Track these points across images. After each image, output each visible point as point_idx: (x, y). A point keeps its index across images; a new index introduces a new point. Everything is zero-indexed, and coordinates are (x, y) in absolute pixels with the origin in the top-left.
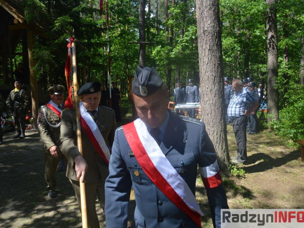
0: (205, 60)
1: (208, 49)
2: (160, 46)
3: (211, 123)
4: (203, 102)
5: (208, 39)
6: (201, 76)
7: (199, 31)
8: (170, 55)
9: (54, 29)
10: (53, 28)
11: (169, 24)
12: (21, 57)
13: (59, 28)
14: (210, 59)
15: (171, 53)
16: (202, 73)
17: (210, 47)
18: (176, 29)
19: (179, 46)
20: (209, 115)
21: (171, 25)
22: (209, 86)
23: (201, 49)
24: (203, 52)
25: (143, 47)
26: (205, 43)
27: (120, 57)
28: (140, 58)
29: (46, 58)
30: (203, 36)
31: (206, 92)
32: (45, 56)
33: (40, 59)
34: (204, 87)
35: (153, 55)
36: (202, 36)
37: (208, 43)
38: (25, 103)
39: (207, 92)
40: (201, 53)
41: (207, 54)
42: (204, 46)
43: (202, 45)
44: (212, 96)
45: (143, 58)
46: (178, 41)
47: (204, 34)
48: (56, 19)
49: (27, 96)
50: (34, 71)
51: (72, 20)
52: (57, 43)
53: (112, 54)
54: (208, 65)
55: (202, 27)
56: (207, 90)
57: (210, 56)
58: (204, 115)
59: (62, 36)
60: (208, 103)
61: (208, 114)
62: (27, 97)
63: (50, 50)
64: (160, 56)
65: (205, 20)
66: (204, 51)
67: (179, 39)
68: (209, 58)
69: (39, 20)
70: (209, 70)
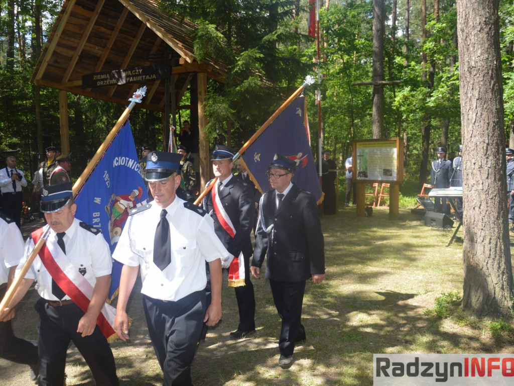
0: (470, 117)
1: (477, 97)
2: (409, 88)
3: (480, 224)
4: (467, 186)
5: (476, 80)
6: (464, 142)
7: (462, 68)
8: (427, 103)
9: (235, 70)
10: (233, 68)
11: (427, 49)
12: (188, 112)
13: (243, 68)
14: (479, 114)
15: (428, 100)
16: (465, 139)
17: (479, 94)
18: (438, 57)
19: (443, 87)
20: (477, 209)
21: (430, 51)
22: (477, 160)
23: (464, 97)
24: (468, 103)
25: (379, 89)
26: (472, 88)
27: (340, 108)
28: (374, 109)
29: (222, 113)
30: (468, 77)
31: (471, 171)
32: (222, 111)
33: (213, 117)
34: (469, 163)
35: (396, 103)
36: (466, 76)
37: (477, 87)
38: (191, 182)
39: (474, 171)
40: (464, 105)
41: (475, 106)
42: (470, 92)
43: (465, 91)
44: (481, 178)
45: (378, 109)
46: (442, 77)
47: (470, 73)
48: (239, 55)
49: (194, 171)
50: (205, 134)
51: (262, 56)
52: (239, 91)
53: (327, 103)
54: (477, 124)
55: (466, 61)
56: (473, 166)
57: (479, 109)
58: (468, 209)
59: (246, 80)
60: (474, 189)
61: (474, 208)
62: (193, 173)
63: (229, 103)
64: (408, 105)
65: (471, 49)
66: (468, 101)
67: (444, 75)
68: (477, 114)
69: (215, 57)
70: (478, 132)
